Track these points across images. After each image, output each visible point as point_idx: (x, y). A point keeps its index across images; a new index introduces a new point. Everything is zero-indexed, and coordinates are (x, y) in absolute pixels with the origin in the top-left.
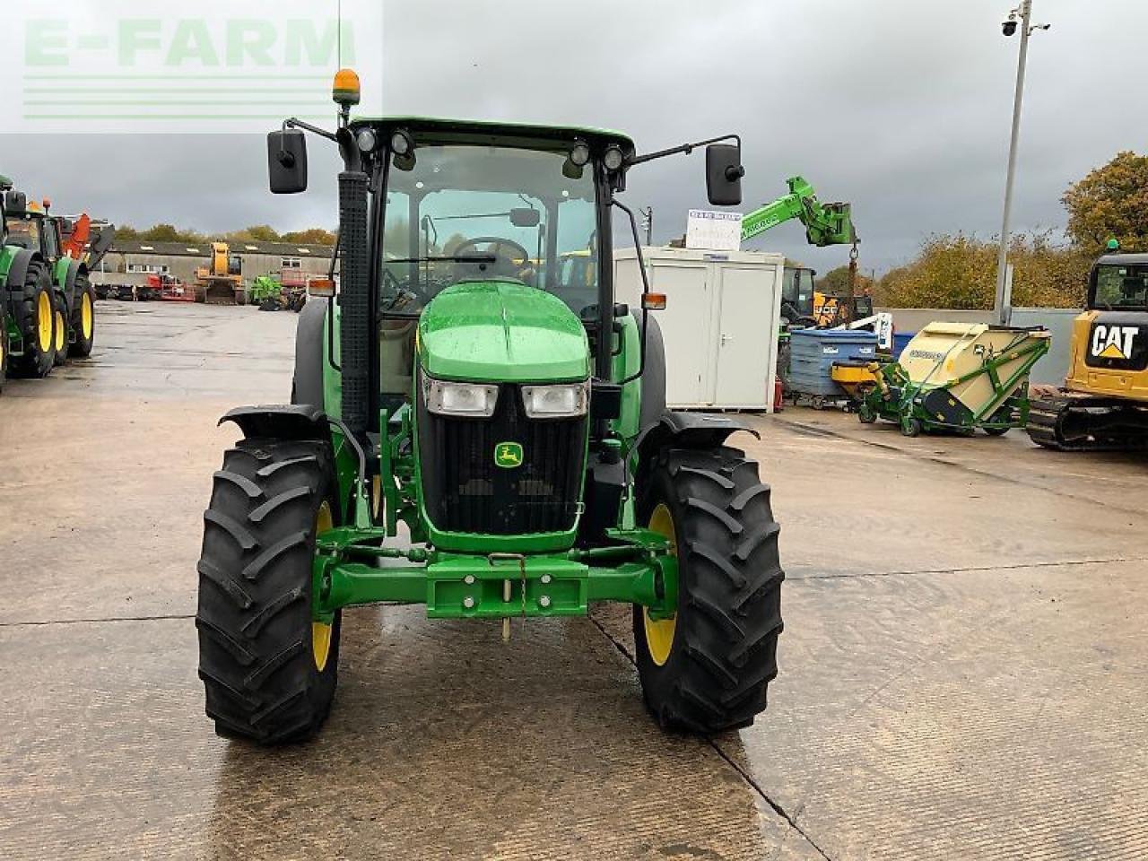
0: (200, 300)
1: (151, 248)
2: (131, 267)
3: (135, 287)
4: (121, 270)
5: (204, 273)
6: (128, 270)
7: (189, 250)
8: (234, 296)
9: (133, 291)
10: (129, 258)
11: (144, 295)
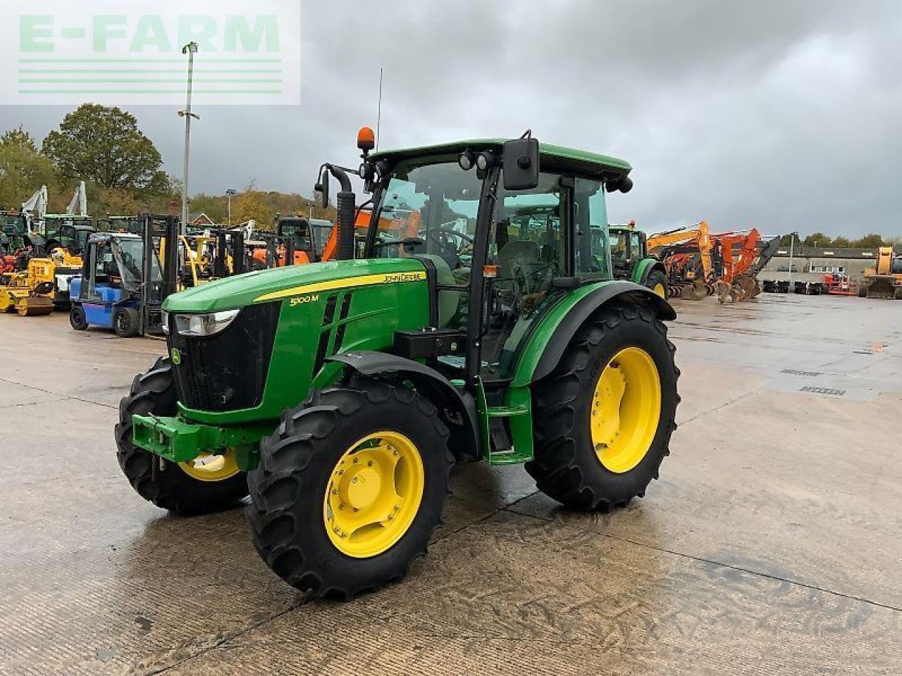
0: (862, 295)
1: (832, 253)
2: (813, 268)
3: (808, 284)
4: (806, 270)
5: (870, 272)
6: (811, 271)
7: (864, 254)
8: (893, 291)
9: (807, 286)
10: (813, 261)
11: (816, 290)
